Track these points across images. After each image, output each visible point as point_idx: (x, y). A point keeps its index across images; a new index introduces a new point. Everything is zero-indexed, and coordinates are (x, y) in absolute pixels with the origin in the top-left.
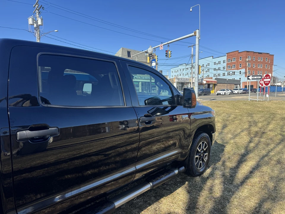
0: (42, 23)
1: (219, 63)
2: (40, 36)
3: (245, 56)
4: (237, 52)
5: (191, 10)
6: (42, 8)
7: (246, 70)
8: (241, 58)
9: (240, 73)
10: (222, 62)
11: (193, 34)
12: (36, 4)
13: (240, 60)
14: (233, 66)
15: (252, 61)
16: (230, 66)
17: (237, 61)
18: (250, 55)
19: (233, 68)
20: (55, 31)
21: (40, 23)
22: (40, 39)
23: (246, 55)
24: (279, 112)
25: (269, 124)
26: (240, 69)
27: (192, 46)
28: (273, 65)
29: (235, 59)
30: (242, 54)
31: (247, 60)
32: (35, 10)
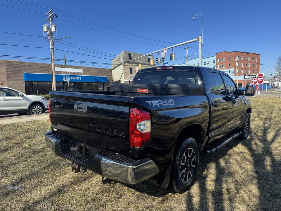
0: (56, 30)
1: (209, 63)
2: (54, 42)
3: (233, 56)
4: (226, 53)
5: (194, 18)
6: (55, 16)
7: (235, 69)
8: (230, 58)
9: (230, 73)
10: (212, 62)
11: (196, 39)
12: (50, 13)
13: (229, 60)
14: (223, 65)
15: (240, 61)
16: (219, 66)
17: (227, 61)
18: (238, 55)
19: (222, 68)
20: (68, 37)
21: (53, 29)
22: (53, 44)
23: (235, 55)
24: (276, 105)
25: (271, 113)
26: (229, 68)
27: (187, 48)
28: (260, 64)
29: (224, 59)
30: (231, 54)
31: (236, 60)
32: (49, 18)
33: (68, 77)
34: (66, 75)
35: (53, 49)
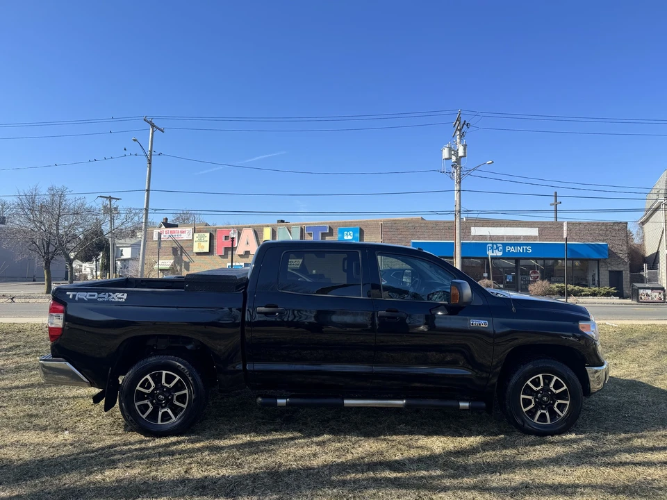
0: (465, 153)
2: (461, 177)
21: (461, 153)
22: (460, 182)
32: (455, 130)
33: (497, 248)
34: (493, 244)
35: (459, 191)
